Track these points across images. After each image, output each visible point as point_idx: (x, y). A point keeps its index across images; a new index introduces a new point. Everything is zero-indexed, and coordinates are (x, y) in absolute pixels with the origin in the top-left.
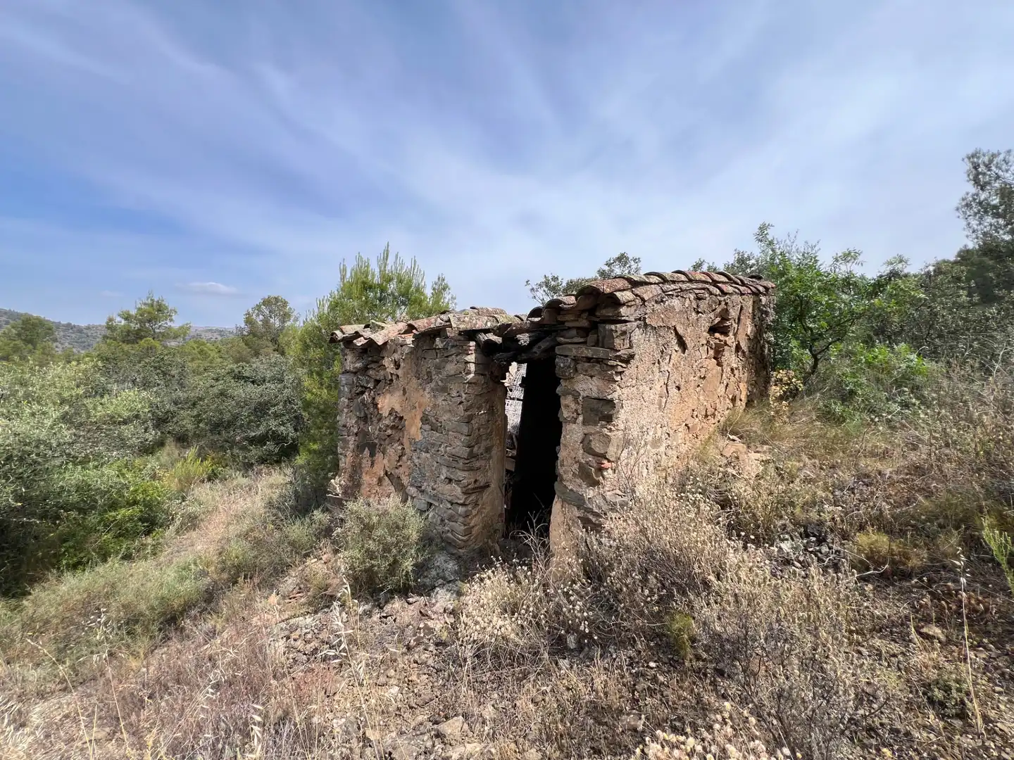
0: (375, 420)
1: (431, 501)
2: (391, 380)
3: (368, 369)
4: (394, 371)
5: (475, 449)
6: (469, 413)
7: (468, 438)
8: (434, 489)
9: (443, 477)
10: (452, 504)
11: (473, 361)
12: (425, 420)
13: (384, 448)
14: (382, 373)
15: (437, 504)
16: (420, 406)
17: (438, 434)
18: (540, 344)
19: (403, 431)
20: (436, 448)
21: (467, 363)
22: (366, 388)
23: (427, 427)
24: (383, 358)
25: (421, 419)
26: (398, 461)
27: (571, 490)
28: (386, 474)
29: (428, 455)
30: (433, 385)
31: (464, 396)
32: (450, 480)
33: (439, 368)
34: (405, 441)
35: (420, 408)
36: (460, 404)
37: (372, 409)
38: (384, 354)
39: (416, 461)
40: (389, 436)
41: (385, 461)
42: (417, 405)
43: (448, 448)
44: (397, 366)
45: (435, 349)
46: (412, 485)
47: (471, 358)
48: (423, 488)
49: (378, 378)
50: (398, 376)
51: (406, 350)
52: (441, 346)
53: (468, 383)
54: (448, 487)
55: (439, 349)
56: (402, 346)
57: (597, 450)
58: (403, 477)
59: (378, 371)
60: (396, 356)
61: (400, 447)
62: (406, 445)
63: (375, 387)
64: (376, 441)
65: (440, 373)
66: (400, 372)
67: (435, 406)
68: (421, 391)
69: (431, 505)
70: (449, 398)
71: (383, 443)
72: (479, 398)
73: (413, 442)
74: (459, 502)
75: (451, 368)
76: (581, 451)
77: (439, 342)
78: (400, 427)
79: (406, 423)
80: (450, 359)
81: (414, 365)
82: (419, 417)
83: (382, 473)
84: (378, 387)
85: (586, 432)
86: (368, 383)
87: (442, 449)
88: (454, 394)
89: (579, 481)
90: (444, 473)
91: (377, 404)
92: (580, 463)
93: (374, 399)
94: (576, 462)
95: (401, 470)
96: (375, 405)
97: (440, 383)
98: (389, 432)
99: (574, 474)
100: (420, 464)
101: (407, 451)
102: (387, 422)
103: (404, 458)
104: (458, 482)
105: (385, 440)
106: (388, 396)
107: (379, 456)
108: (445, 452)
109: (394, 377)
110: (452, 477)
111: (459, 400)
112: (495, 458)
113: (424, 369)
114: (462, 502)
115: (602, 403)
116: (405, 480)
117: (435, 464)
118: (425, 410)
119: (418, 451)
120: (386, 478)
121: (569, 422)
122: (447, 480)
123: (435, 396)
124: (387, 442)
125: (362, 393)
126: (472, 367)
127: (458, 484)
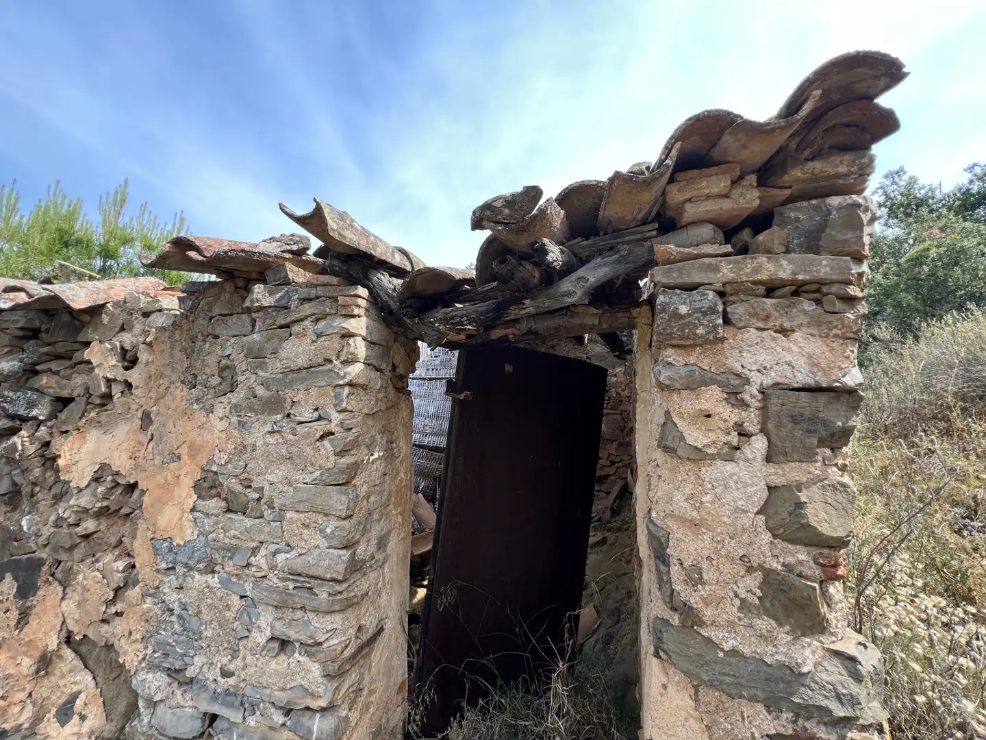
0: (44, 498)
1: (215, 709)
2: (108, 397)
3: (37, 373)
4: (120, 374)
5: (360, 550)
6: (347, 460)
7: (346, 523)
8: (226, 674)
9: (260, 638)
10: (288, 712)
11: (363, 332)
12: (207, 486)
13: (69, 572)
14: (79, 380)
15: (236, 716)
16: (194, 450)
17: (248, 522)
18: (581, 272)
19: (134, 523)
20: (240, 560)
21: (348, 335)
22: (24, 420)
23: (214, 505)
24: (88, 344)
25: (196, 487)
26: (113, 602)
27: (734, 652)
28: (69, 640)
29: (213, 581)
30: (235, 398)
31: (336, 417)
32: (284, 644)
33: (257, 356)
34: (140, 547)
35: (192, 456)
36: (322, 437)
37: (37, 472)
38: (89, 334)
39: (172, 597)
40: (86, 537)
41: (69, 606)
42: (184, 451)
43: (280, 558)
44: (129, 360)
45: (248, 311)
46: (152, 667)
47: (359, 325)
48: (190, 673)
49: (65, 393)
50: (129, 385)
51: (159, 320)
52: (267, 301)
53: (350, 384)
54: (279, 664)
55: (261, 309)
56: (146, 315)
57: (826, 529)
58: (122, 644)
59: (68, 378)
60: (127, 339)
61: (121, 565)
62: (143, 556)
63: (53, 416)
64: (43, 554)
65: (263, 366)
66: (134, 376)
67: (242, 449)
68: (200, 417)
69: (214, 717)
70: (286, 426)
71: (63, 556)
72: (370, 423)
73: (163, 547)
74: (315, 704)
75: (297, 350)
76: (767, 537)
77: (260, 294)
78: (125, 511)
79: (146, 499)
80: (296, 328)
81: (179, 355)
82: (187, 482)
83: (53, 642)
84: (62, 416)
85: (777, 480)
86: (31, 405)
87: (260, 560)
88: (308, 414)
89: (764, 624)
90: (266, 623)
91: (54, 458)
92: (768, 574)
93: (47, 444)
94: (750, 570)
95: (120, 626)
96: (49, 461)
97: (260, 391)
98: (89, 525)
99: (744, 606)
100: (184, 607)
101: (145, 572)
102: (84, 501)
103: (133, 593)
104: (312, 648)
105: (73, 547)
106: (93, 435)
107: (48, 594)
108: (273, 567)
109: (116, 390)
110: (292, 634)
111: (320, 427)
112: (394, 559)
113: (212, 361)
114: (323, 703)
115: (822, 398)
116: (130, 655)
117: (235, 601)
118: (211, 461)
119: (180, 570)
120: (68, 653)
121: (713, 457)
122: (276, 645)
123: (242, 424)
124: (77, 554)
125: (14, 431)
126: (359, 348)
127: (308, 654)
